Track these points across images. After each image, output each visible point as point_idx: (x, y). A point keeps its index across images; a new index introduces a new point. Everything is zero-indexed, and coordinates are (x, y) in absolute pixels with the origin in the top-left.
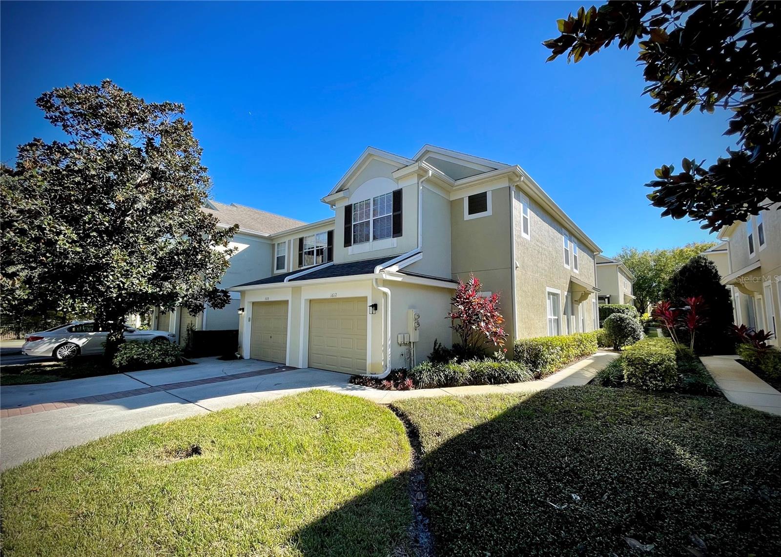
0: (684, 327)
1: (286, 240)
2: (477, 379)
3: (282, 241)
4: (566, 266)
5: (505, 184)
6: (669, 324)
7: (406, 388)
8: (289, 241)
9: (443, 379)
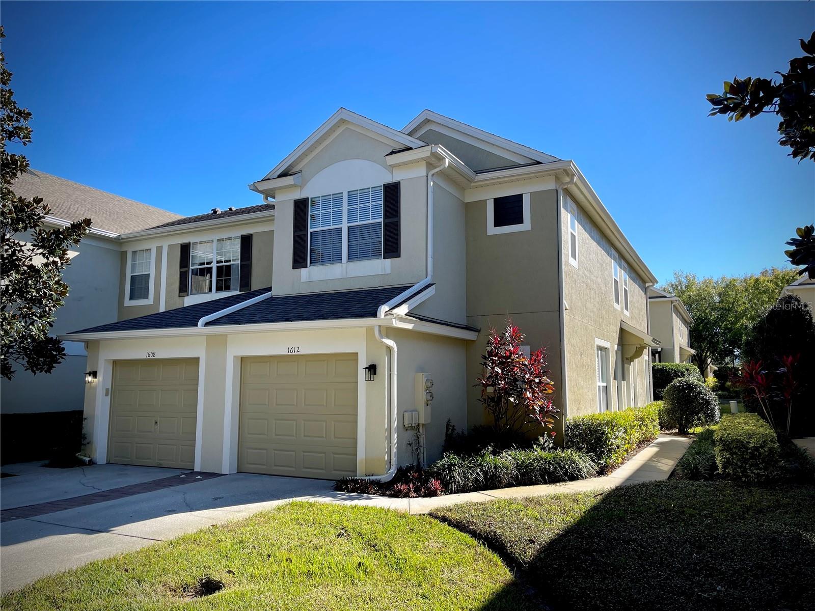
0: (780, 397)
1: (153, 246)
2: (525, 477)
3: (145, 246)
4: (615, 305)
5: (550, 185)
6: (760, 393)
7: (431, 494)
8: (159, 250)
9: (481, 478)
